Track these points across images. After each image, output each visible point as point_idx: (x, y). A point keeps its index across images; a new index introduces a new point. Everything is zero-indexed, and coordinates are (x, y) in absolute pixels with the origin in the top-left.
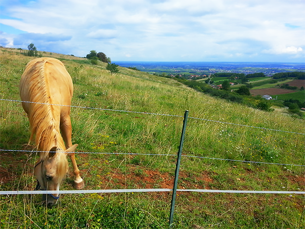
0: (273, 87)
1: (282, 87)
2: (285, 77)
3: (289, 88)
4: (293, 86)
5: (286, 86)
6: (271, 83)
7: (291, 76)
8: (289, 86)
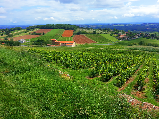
0: (27, 35)
1: (32, 34)
2: (33, 28)
3: (36, 34)
4: (39, 33)
5: (35, 33)
6: (25, 32)
7: (36, 28)
8: (37, 33)
